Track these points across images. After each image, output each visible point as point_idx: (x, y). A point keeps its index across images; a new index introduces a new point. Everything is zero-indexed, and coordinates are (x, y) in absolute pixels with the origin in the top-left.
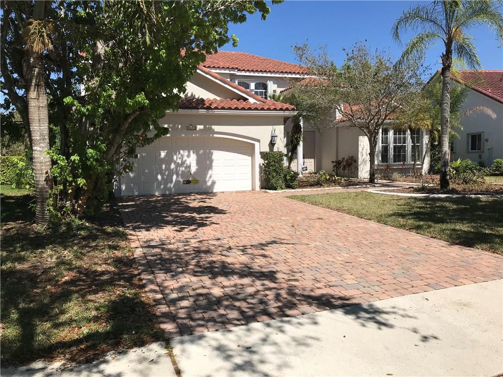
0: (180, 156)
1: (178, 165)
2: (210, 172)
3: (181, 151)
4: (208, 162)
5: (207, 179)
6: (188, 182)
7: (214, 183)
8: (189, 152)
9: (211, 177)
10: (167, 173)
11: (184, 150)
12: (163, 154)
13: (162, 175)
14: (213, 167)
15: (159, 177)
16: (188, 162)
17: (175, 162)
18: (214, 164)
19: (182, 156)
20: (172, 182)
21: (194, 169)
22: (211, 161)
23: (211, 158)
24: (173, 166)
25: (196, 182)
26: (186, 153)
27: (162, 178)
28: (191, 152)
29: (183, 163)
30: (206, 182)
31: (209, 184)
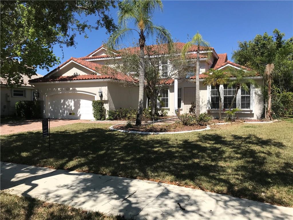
0: (68, 102)
1: (67, 106)
2: (79, 110)
3: (69, 100)
4: (78, 105)
5: (78, 113)
6: (70, 114)
7: (80, 115)
8: (71, 100)
9: (79, 112)
10: (63, 109)
11: (69, 99)
12: (62, 101)
13: (62, 110)
14: (80, 108)
15: (61, 111)
16: (71, 105)
17: (66, 105)
18: (81, 106)
19: (69, 102)
20: (65, 113)
21: (73, 108)
22: (80, 104)
23: (80, 103)
24: (65, 106)
25: (74, 114)
26: (70, 101)
27: (62, 112)
28: (72, 100)
29: (69, 105)
30: (77, 115)
31: (78, 115)
